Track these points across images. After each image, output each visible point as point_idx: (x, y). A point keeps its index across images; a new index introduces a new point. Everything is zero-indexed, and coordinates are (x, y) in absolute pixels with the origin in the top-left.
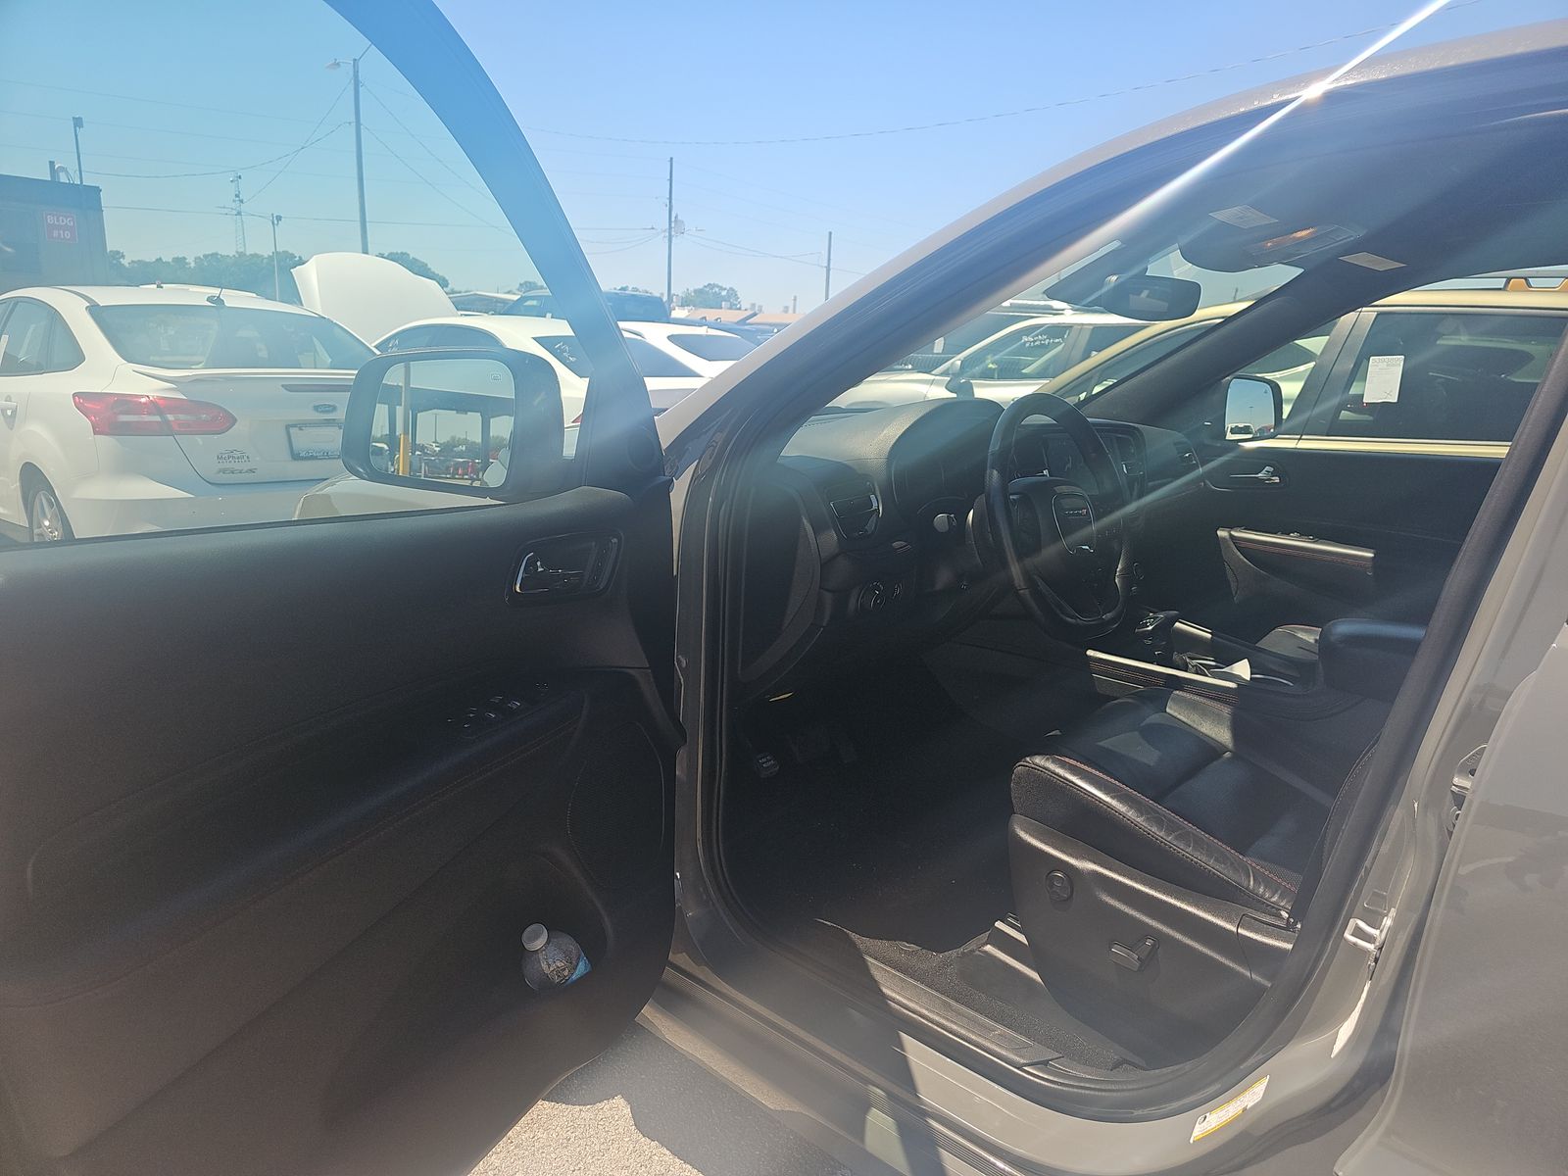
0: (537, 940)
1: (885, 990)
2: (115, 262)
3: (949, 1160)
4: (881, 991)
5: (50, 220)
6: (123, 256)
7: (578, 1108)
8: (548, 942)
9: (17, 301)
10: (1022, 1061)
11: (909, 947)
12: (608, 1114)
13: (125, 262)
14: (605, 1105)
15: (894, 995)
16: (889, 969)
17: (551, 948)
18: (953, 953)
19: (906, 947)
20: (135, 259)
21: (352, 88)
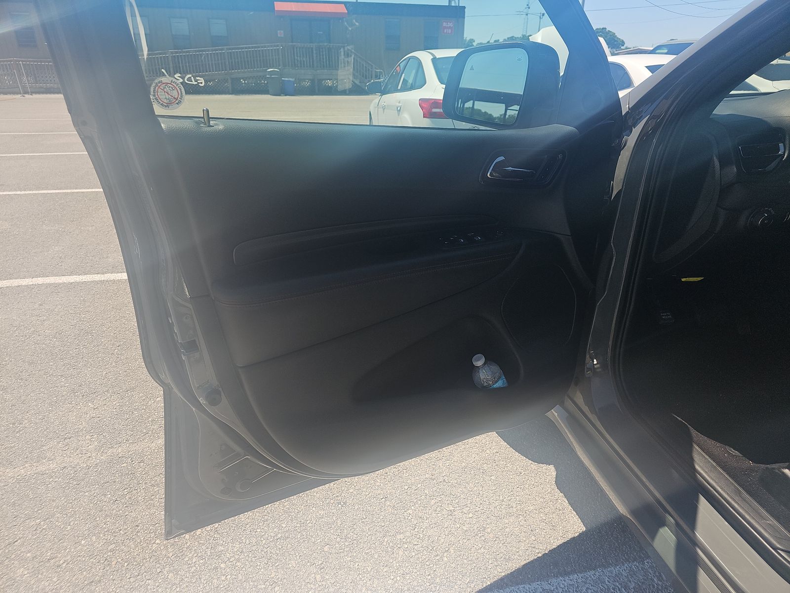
0: (479, 361)
1: (697, 467)
3: (702, 577)
4: (694, 467)
5: (445, 24)
7: (531, 462)
8: (485, 364)
9: (410, 58)
10: (778, 546)
11: (734, 452)
12: (544, 471)
13: (475, 44)
14: (544, 466)
15: (702, 472)
16: (707, 457)
17: (486, 367)
18: (763, 466)
19: (731, 451)
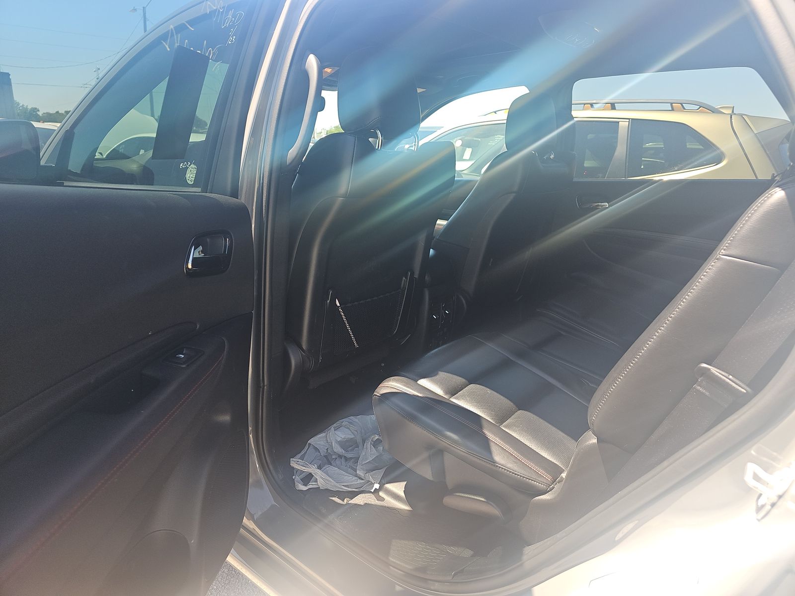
2: (34, 113)
6: (38, 111)
13: (40, 113)
20: (45, 112)
21: (143, 21)
